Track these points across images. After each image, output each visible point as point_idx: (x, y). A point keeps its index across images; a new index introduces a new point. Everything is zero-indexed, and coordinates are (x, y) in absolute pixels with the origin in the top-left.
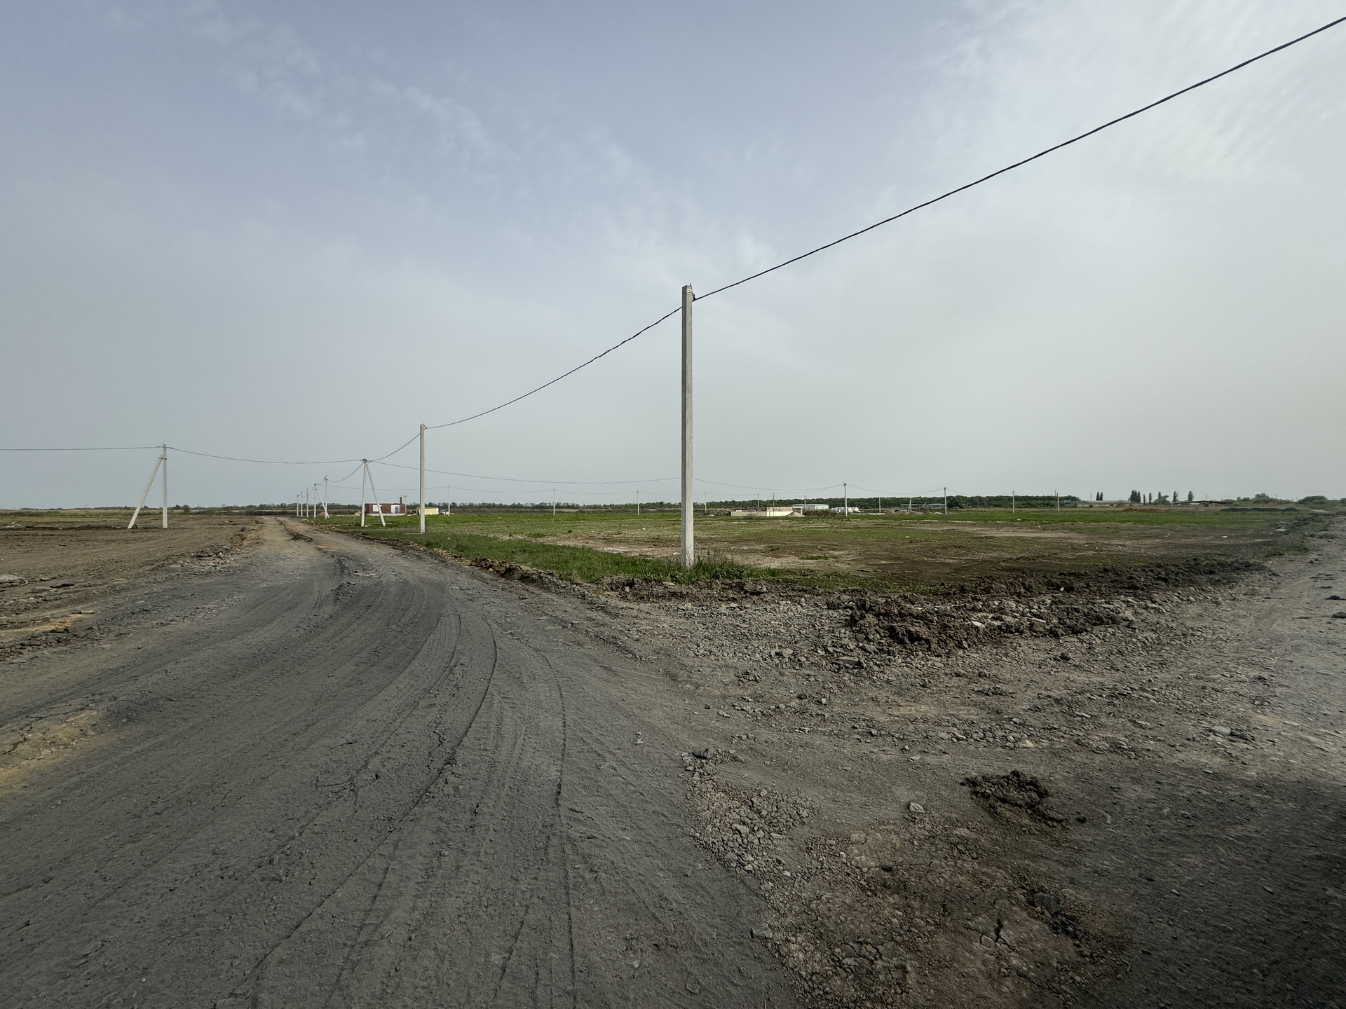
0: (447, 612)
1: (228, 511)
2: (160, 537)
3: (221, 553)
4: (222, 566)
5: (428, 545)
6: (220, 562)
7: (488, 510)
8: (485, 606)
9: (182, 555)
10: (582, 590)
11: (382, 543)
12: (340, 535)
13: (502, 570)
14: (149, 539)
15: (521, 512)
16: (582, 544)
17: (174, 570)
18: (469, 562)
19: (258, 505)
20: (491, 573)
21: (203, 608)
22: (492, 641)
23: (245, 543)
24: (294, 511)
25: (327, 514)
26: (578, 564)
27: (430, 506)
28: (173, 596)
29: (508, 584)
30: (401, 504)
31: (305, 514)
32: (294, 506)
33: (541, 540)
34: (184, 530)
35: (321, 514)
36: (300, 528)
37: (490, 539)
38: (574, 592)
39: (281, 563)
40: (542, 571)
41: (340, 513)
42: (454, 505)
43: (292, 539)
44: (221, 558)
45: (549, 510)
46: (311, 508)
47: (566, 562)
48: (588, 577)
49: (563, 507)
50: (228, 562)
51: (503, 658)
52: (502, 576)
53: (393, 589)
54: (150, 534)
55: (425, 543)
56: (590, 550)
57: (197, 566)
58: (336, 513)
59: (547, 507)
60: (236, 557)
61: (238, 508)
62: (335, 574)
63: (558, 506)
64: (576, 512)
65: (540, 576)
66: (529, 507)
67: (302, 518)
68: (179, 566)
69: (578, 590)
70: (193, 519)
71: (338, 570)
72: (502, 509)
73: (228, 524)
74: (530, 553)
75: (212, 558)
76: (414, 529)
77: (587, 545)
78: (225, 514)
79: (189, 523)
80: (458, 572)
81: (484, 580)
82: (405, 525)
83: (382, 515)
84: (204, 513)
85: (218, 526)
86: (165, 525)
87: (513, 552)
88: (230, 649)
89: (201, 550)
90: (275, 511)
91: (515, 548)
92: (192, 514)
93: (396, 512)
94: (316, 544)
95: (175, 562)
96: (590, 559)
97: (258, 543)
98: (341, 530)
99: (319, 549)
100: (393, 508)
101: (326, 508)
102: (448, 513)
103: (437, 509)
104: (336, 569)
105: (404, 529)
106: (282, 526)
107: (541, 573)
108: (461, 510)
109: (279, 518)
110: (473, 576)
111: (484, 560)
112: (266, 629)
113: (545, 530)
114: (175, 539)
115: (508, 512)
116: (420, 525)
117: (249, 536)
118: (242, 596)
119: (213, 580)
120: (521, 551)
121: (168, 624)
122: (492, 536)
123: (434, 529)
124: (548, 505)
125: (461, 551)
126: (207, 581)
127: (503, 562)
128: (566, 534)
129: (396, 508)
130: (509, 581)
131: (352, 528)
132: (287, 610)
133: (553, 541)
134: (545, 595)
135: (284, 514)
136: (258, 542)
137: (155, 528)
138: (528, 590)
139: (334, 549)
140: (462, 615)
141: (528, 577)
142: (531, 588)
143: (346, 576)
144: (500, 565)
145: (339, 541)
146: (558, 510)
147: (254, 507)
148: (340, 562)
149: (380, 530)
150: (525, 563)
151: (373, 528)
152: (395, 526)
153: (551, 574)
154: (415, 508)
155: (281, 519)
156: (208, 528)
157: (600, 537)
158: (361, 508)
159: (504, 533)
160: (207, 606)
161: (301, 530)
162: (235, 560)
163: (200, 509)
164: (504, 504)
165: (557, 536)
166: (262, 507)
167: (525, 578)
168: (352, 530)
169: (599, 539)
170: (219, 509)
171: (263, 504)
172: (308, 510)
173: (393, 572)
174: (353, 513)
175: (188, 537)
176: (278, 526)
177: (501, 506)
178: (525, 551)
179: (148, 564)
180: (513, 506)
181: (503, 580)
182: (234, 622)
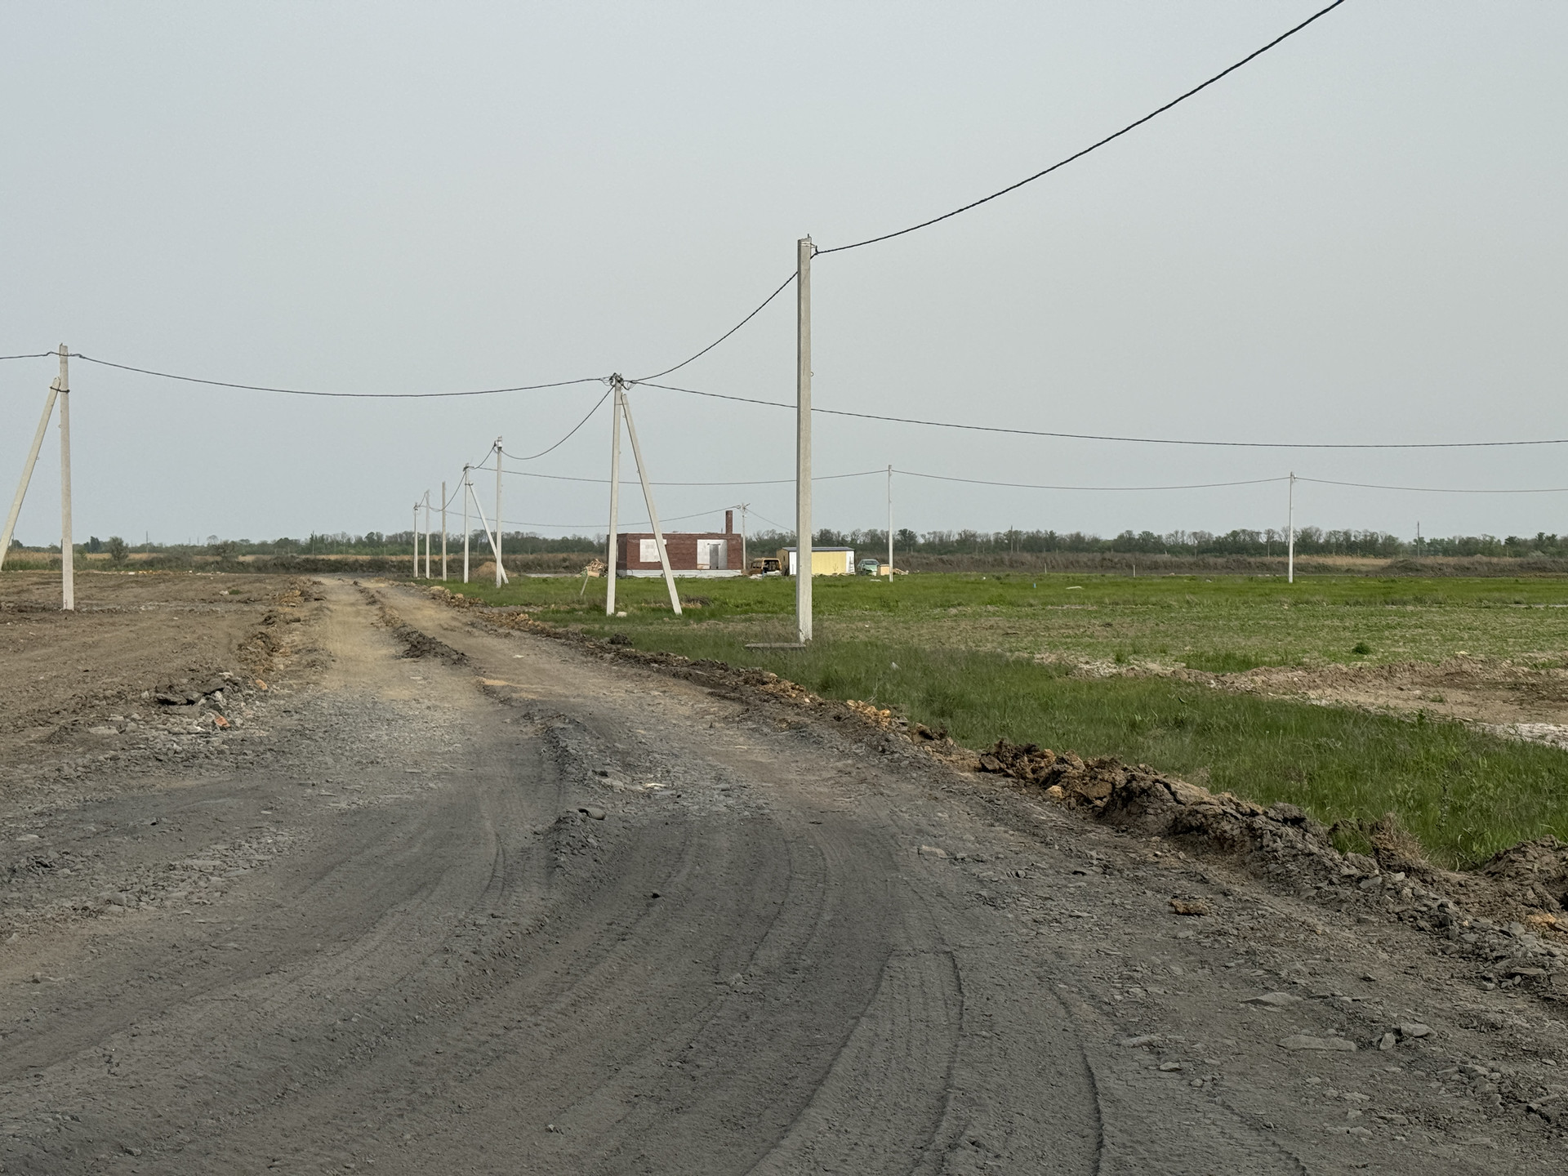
0: (909, 939)
1: (224, 557)
2: (57, 639)
3: (218, 695)
4: (224, 734)
5: (825, 687)
6: (220, 724)
7: (1028, 557)
8: (1044, 930)
9: (120, 695)
10: (1434, 898)
11: (675, 675)
12: (545, 644)
13: (1100, 792)
14: (33, 643)
15: (1155, 567)
16: (1415, 706)
17: (102, 744)
18: (973, 757)
19: (303, 537)
20: (1056, 803)
21: (185, 869)
22: (1081, 1069)
23: (279, 662)
24: (406, 558)
25: (500, 571)
26: (1402, 785)
27: (826, 541)
28: (106, 824)
29: (1125, 850)
30: (729, 535)
31: (436, 569)
32: (404, 543)
33: (1244, 682)
34: (117, 619)
35: (484, 569)
36: (428, 617)
37: (1045, 672)
38: (1400, 901)
39: (382, 733)
40: (1260, 810)
41: (540, 566)
42: (906, 540)
43: (407, 654)
44: (219, 710)
45: (1268, 559)
46: (455, 547)
47: (1353, 775)
48: (1453, 846)
49: (1326, 549)
50: (238, 722)
51: (1125, 1138)
52: (1101, 816)
53: (722, 841)
54: (31, 629)
55: (817, 680)
56: (1452, 729)
57: (160, 732)
58: (527, 567)
59: (1257, 549)
60: (258, 708)
61: (250, 549)
62: (541, 779)
63: (1306, 544)
64: (1384, 569)
65: (1250, 828)
66: (1184, 549)
67: (426, 582)
68: (114, 731)
69: (1418, 898)
70: (137, 581)
71: (549, 766)
72: (1084, 557)
73: (226, 601)
74: (1204, 730)
75: (196, 708)
76: (776, 626)
77: (1441, 709)
78: (219, 566)
79: (128, 594)
80: (938, 794)
81: (1032, 829)
82: (746, 609)
83: (670, 575)
84: (161, 562)
85: (201, 607)
86: (69, 602)
87: (1133, 725)
88: (267, 1006)
89: (166, 681)
90: (351, 558)
91: (1143, 708)
92: (132, 566)
93: (715, 566)
94: (478, 671)
95: (105, 720)
96: (1455, 766)
97: (312, 664)
98: (547, 626)
99: (488, 691)
100: (703, 548)
101: (497, 552)
102: (886, 570)
103: (850, 555)
104: (541, 762)
105: (740, 627)
106: (374, 609)
107: (1253, 814)
108: (932, 558)
109: (365, 583)
110: (992, 810)
111: (1029, 750)
112: (358, 950)
113: (1254, 640)
114: (95, 645)
115: (1105, 566)
116: (795, 613)
117: (287, 639)
118: (285, 837)
119: (204, 781)
120: (1165, 722)
121: (101, 912)
122: (1049, 658)
123: (841, 629)
124: (1263, 539)
125: (942, 714)
126: (189, 783)
127: (1102, 764)
128: (1348, 660)
129: (714, 551)
130: (1127, 840)
131: (580, 620)
132: (412, 893)
133: (1292, 687)
134: (1278, 906)
135: (377, 568)
136: (314, 660)
137: (44, 609)
138: (1204, 881)
139: (530, 690)
140: (963, 957)
141: (1201, 829)
142: (1217, 872)
143: (573, 788)
144: (1092, 773)
145: (544, 663)
146: (1303, 558)
147: (295, 543)
148: (551, 736)
149: (667, 628)
150: (1185, 771)
151: (642, 620)
152: (713, 615)
153: (1297, 822)
154: (773, 552)
155: (371, 584)
156: (177, 613)
157: (1497, 674)
158: (603, 550)
159: (1093, 650)
160: (196, 863)
161: (429, 624)
162: (256, 719)
163: (154, 549)
164: (1088, 533)
165: (1307, 668)
166: (317, 544)
167: (1189, 829)
168: (580, 627)
169: (1494, 685)
170: (201, 551)
171: (318, 534)
172: (445, 558)
173: (718, 779)
174: (579, 567)
175: (128, 641)
176: (363, 608)
177: (1078, 544)
178: (1180, 724)
179: (35, 723)
180: (1125, 544)
181: (1103, 833)
182: (268, 919)
